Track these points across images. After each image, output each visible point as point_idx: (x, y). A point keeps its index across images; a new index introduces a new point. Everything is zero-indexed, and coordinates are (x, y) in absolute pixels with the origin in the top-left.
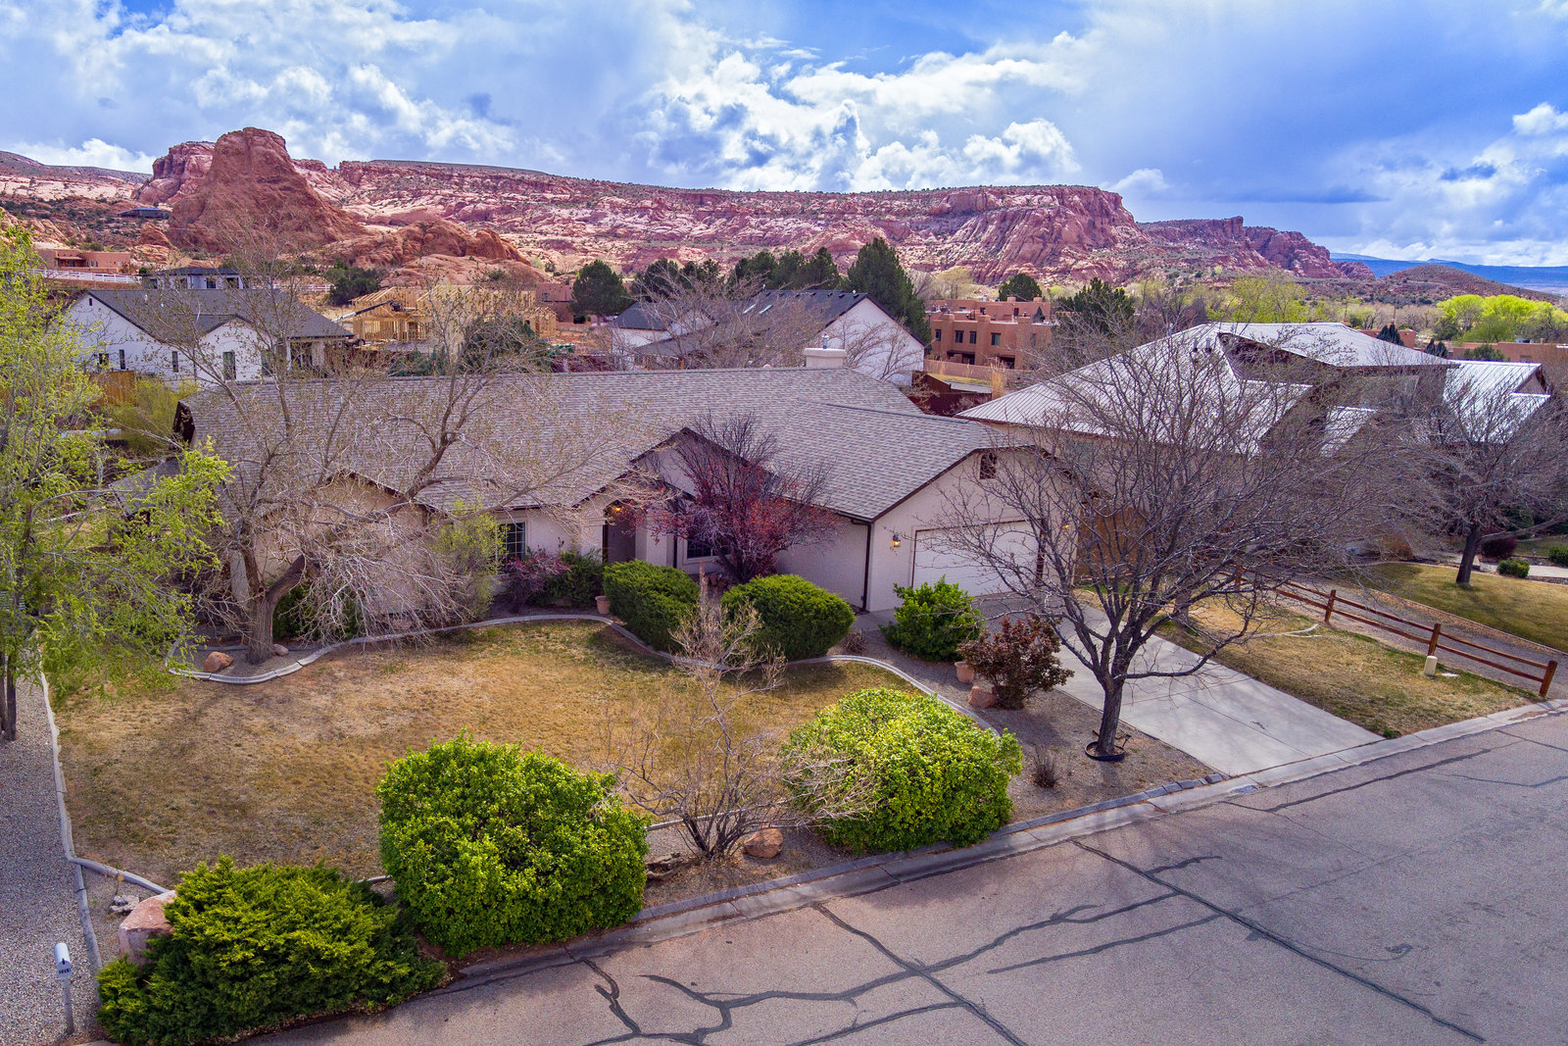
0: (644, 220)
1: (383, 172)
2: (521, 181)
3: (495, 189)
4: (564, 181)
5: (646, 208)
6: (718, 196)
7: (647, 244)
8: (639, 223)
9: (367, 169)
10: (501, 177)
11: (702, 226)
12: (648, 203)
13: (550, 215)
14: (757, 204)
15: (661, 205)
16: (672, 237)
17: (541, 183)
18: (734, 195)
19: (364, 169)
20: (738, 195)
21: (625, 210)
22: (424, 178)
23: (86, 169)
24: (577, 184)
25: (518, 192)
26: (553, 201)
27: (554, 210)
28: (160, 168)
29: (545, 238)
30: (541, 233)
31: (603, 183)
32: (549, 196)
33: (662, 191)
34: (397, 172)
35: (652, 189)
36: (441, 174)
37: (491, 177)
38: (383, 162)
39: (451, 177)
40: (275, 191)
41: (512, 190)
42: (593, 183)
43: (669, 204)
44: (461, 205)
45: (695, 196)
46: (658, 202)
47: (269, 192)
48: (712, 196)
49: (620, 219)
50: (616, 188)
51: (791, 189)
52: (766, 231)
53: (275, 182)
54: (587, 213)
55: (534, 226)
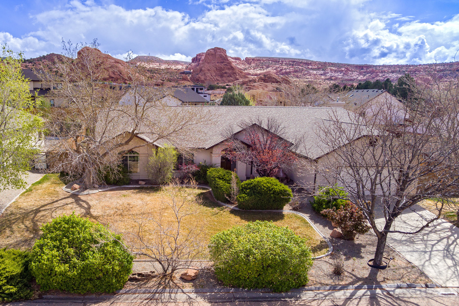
0: (342, 74)
1: (258, 60)
2: (301, 62)
3: (293, 65)
4: (315, 62)
5: (343, 71)
6: (368, 67)
7: (342, 82)
8: (340, 75)
9: (253, 59)
10: (295, 61)
11: (362, 76)
12: (343, 69)
13: (310, 73)
14: (382, 69)
15: (348, 69)
16: (351, 80)
17: (308, 63)
18: (374, 66)
19: (253, 60)
20: (376, 66)
21: (335, 71)
22: (271, 62)
23: (174, 61)
24: (320, 63)
25: (300, 66)
26: (311, 69)
27: (311, 71)
28: (194, 60)
29: (307, 80)
30: (307, 78)
31: (329, 63)
32: (310, 67)
33: (349, 65)
34: (262, 60)
35: (345, 65)
36: (276, 61)
37: (292, 61)
38: (258, 57)
39: (279, 61)
40: (222, 65)
41: (298, 65)
42: (325, 63)
43: (350, 69)
44: (282, 70)
45: (360, 67)
46: (347, 69)
47: (220, 66)
48: (366, 67)
49: (333, 74)
50: (333, 65)
51: (396, 64)
52: (385, 78)
53: (222, 63)
54: (322, 72)
55: (304, 76)
